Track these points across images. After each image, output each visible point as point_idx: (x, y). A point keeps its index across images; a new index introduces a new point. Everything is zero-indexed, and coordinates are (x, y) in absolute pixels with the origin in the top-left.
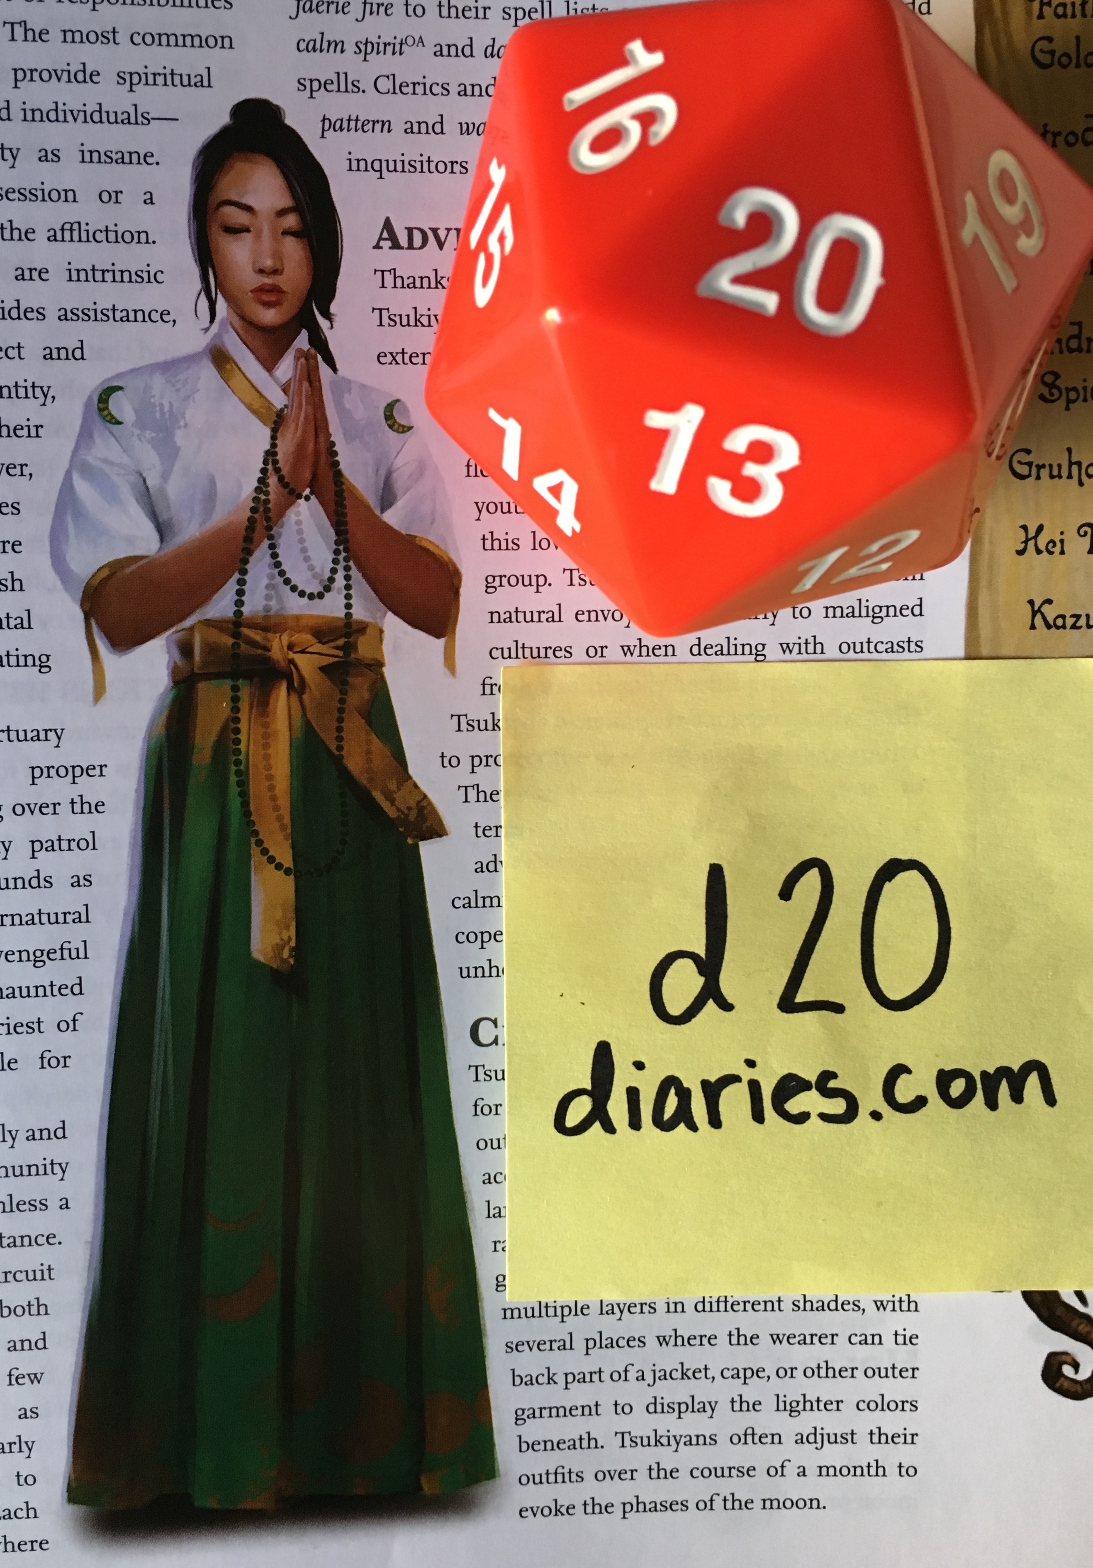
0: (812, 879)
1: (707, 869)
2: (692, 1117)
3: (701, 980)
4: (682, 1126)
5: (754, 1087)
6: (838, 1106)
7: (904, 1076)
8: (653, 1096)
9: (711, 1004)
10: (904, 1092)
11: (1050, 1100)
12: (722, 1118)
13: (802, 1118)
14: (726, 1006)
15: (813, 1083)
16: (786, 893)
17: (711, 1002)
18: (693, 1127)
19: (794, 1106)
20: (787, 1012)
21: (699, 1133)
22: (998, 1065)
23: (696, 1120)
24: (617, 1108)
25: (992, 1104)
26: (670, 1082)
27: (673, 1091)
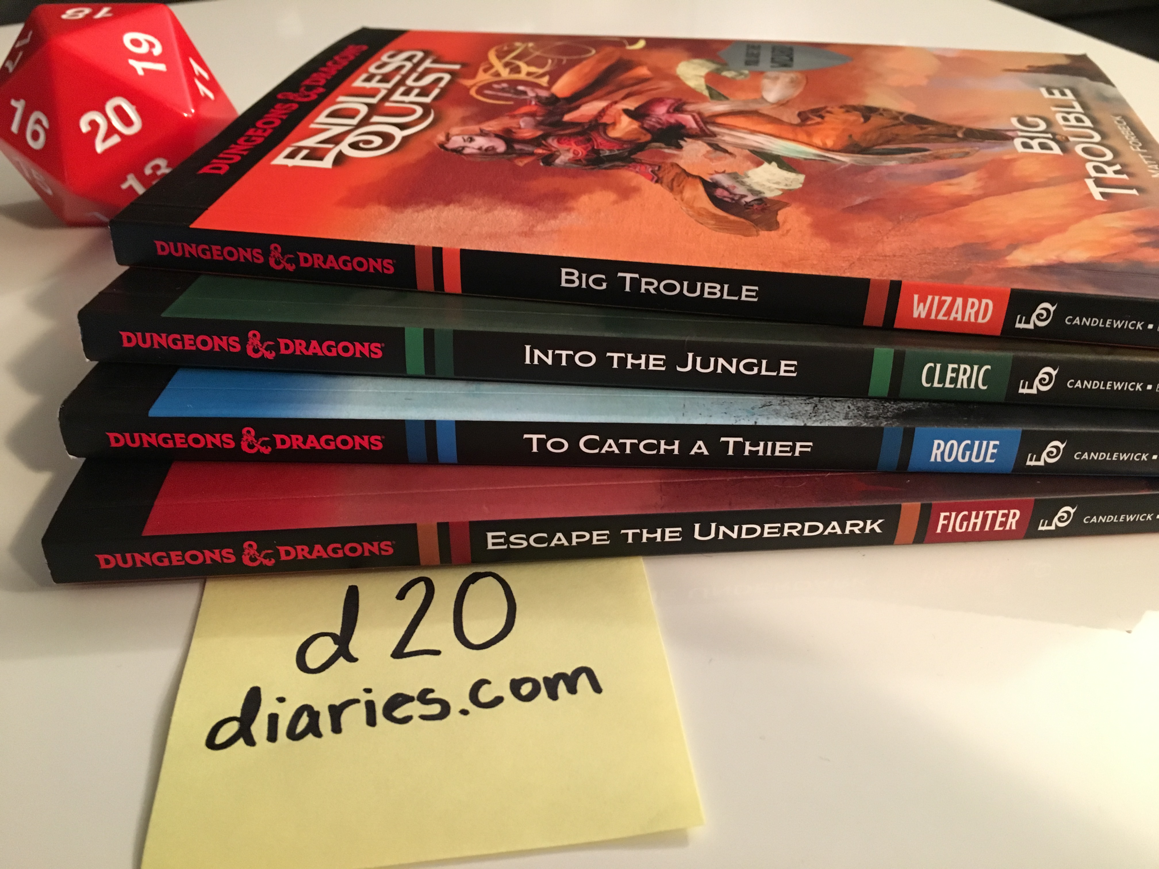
0: (420, 587)
1: (347, 589)
2: (318, 729)
3: (336, 647)
4: (310, 736)
5: (370, 706)
6: (436, 709)
7: (485, 686)
8: (289, 718)
10: (485, 695)
11: (597, 688)
12: (343, 726)
13: (407, 719)
14: (352, 659)
15: (416, 698)
16: (401, 596)
17: (341, 658)
18: (319, 735)
19: (401, 712)
20: (398, 658)
21: (322, 738)
22: (556, 673)
23: (321, 730)
24: (259, 728)
25: (553, 696)
26: (304, 709)
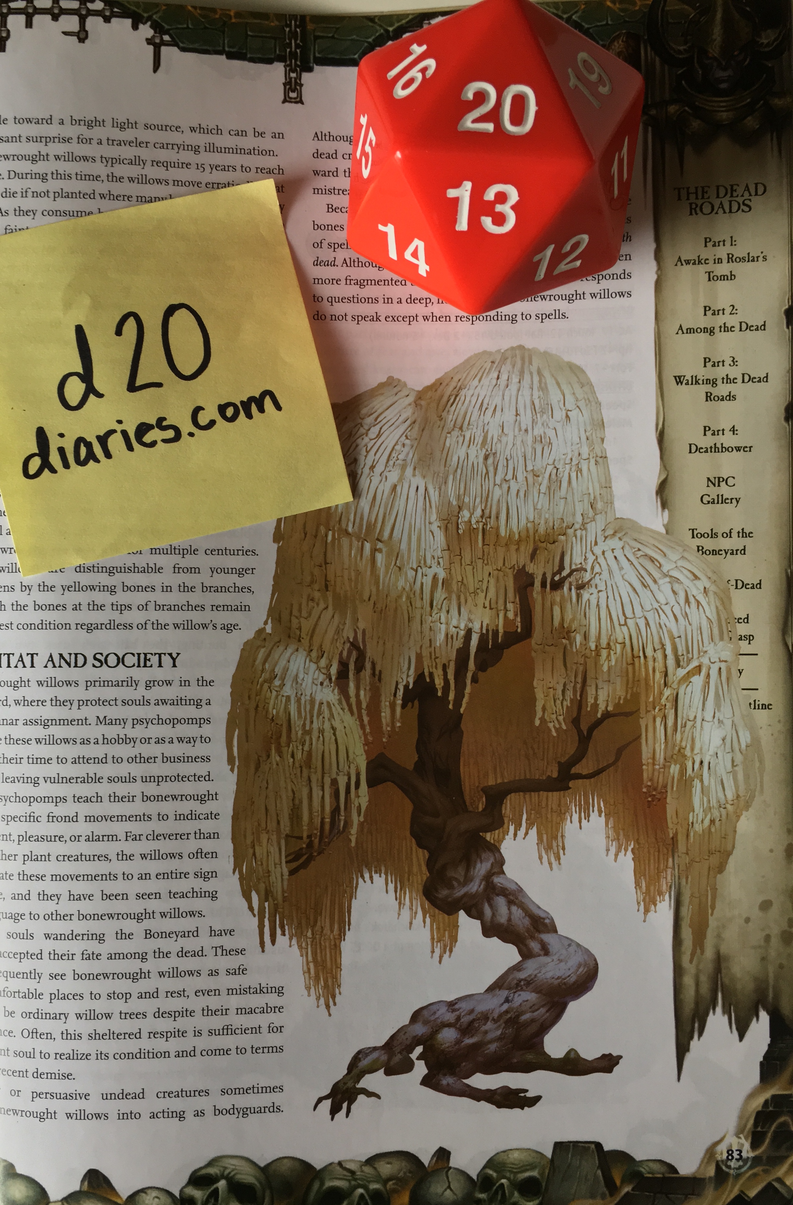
0: (131, 323)
1: (74, 328)
2: (95, 456)
3: (84, 385)
4: (91, 461)
5: (124, 433)
6: (171, 434)
7: (201, 412)
8: (72, 449)
9: (92, 397)
10: (203, 419)
11: (278, 408)
12: (112, 453)
13: (153, 444)
14: (100, 395)
15: (155, 425)
16: (119, 332)
17: (91, 395)
18: (98, 461)
19: (148, 438)
20: (133, 392)
21: (101, 463)
22: (248, 396)
23: (98, 457)
24: (55, 459)
25: (249, 416)
26: (80, 440)
27: (82, 445)
